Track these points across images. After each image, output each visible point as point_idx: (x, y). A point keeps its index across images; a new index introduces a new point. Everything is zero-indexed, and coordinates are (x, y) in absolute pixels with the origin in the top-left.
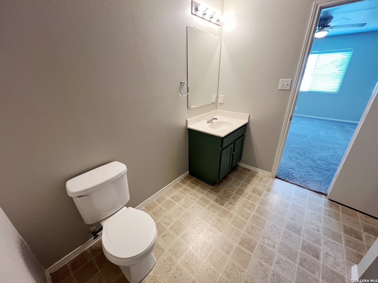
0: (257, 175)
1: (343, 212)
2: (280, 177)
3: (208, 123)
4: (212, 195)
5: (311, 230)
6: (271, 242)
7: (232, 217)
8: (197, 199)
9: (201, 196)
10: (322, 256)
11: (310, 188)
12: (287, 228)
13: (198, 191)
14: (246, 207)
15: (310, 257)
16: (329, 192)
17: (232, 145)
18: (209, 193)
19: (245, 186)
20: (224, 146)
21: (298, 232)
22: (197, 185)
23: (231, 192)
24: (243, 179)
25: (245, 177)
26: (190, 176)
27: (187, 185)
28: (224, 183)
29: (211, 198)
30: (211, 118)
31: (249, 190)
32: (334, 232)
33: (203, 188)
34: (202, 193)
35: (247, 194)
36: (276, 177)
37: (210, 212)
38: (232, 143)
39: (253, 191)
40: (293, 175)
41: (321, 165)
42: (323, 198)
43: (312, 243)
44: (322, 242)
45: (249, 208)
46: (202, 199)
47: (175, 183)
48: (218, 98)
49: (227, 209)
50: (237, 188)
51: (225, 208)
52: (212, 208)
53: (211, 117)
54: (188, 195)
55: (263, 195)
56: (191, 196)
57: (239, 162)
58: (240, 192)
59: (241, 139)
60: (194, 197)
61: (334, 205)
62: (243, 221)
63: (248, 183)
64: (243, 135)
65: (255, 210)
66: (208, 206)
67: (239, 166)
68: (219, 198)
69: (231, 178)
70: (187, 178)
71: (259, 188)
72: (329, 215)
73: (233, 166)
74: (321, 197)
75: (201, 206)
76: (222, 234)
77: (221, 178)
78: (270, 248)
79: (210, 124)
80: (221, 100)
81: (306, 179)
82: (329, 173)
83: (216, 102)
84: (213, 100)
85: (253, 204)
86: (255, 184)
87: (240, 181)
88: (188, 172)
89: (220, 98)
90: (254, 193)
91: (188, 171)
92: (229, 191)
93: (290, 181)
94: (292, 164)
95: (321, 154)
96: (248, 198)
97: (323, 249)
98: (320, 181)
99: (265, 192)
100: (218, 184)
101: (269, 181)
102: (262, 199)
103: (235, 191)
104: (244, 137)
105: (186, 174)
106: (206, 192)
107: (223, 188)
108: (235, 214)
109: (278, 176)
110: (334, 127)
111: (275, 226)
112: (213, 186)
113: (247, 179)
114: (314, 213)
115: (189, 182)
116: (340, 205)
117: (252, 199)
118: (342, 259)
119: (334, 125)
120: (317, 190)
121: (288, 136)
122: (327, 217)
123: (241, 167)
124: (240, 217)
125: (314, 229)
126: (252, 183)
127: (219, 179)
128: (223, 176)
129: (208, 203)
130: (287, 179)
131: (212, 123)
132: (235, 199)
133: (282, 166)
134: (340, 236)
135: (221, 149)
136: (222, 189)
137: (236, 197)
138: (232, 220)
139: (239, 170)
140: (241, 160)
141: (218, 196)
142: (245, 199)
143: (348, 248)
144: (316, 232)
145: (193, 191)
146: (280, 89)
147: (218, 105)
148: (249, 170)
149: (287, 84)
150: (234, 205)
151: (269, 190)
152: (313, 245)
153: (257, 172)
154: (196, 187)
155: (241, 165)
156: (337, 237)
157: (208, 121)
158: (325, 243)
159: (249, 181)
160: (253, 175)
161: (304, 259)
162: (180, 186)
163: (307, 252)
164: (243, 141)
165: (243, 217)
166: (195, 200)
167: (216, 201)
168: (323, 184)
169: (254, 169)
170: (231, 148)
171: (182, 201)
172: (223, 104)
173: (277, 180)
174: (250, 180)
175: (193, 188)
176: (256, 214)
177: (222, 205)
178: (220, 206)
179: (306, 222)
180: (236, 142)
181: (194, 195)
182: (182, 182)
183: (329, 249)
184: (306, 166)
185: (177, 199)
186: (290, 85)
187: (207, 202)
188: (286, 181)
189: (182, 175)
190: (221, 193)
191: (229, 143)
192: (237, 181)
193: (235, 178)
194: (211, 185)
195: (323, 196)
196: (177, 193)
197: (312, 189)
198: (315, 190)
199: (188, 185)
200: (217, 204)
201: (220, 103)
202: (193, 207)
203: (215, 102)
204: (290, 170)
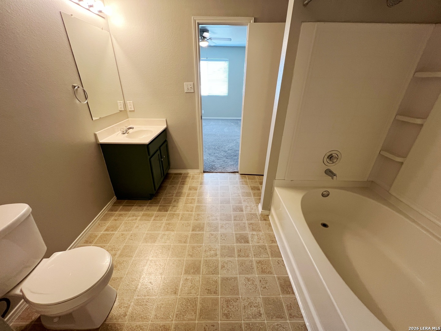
0: (189, 175)
1: (249, 179)
2: (207, 171)
3: (124, 134)
4: (153, 208)
5: (235, 197)
6: (214, 218)
7: (179, 216)
8: (139, 218)
9: (141, 213)
10: (244, 209)
11: (228, 171)
12: (221, 203)
13: (136, 211)
14: (188, 204)
15: (238, 213)
16: (239, 170)
17: (158, 152)
18: (149, 208)
19: (181, 188)
20: (151, 153)
21: (228, 202)
22: (133, 206)
23: (171, 197)
24: (178, 183)
25: (179, 181)
26: (120, 201)
27: (119, 211)
28: (161, 193)
29: (154, 211)
30: (125, 128)
31: (186, 189)
32: (247, 192)
33: (140, 206)
34: (141, 210)
35: (185, 194)
36: (204, 172)
37: (157, 222)
38: (157, 150)
39: (190, 189)
40: (215, 166)
41: (231, 153)
42: (237, 175)
43: (237, 205)
44: (242, 201)
45: (191, 203)
46: (143, 215)
47: (104, 213)
48: (126, 105)
49: (172, 212)
50: (175, 192)
51: (170, 212)
52: (158, 218)
53: (125, 126)
54: (126, 218)
55: (198, 189)
56: (130, 218)
57: (169, 169)
58: (179, 194)
59: (165, 145)
60: (134, 218)
61: (243, 177)
62: (189, 214)
63: (183, 184)
64: (166, 141)
65: (196, 202)
66: (153, 218)
67: (170, 174)
68: (161, 207)
69: (167, 186)
70: (115, 204)
71: (194, 185)
72: (243, 184)
73: (165, 174)
74: (236, 175)
75: (146, 222)
76: (176, 232)
77: (157, 187)
78: (215, 222)
79: (126, 135)
80: (130, 107)
81: (224, 166)
82: (236, 157)
83: (125, 109)
84: (121, 107)
85: (193, 199)
86: (189, 183)
87: (175, 185)
88: (115, 198)
89: (128, 104)
90: (191, 190)
91: (115, 196)
92: (168, 197)
93: (215, 171)
94: (213, 158)
95: (229, 145)
96: (188, 196)
97: (244, 204)
98: (233, 164)
99: (199, 186)
100: (156, 196)
101: (199, 177)
102: (199, 192)
103: (174, 195)
104: (167, 142)
105: (114, 200)
106: (145, 208)
107: (162, 197)
108: (181, 213)
109: (205, 171)
110: (232, 124)
111: (213, 206)
112: (151, 199)
113: (182, 181)
114: (234, 187)
115: (121, 207)
116: (246, 176)
117: (190, 195)
118: (253, 205)
119: (232, 123)
120: (233, 171)
121: (203, 137)
122: (241, 185)
123: (172, 174)
124: (186, 213)
125: (237, 196)
126: (186, 183)
127: (155, 190)
128: (159, 186)
129: (152, 216)
130: (212, 171)
131: (129, 134)
132: (177, 201)
133: (206, 162)
134: (250, 193)
135: (149, 157)
136: (161, 199)
137: (177, 200)
138: (180, 218)
139: (171, 177)
140: (171, 167)
141: (160, 206)
142: (185, 198)
143: (255, 197)
144: (238, 197)
145: (130, 213)
146: (186, 92)
147: (129, 113)
148: (181, 174)
149: (191, 88)
150: (177, 207)
151: (201, 184)
152: (238, 205)
153: (188, 174)
154: (131, 208)
155: (171, 171)
156: (248, 195)
157: (123, 132)
158: (244, 201)
159: (183, 183)
160: (185, 176)
161: (235, 216)
162: (112, 215)
163: (236, 211)
164: (167, 146)
165: (189, 211)
166: (136, 219)
167: (160, 210)
168: (235, 165)
169: (186, 171)
170: (159, 155)
171: (122, 227)
172: (134, 111)
173: (205, 174)
174: (184, 181)
175: (129, 210)
176: (198, 205)
177: (167, 211)
178: (166, 213)
179: (232, 194)
180: (162, 148)
181: (133, 216)
182: (111, 210)
183: (246, 203)
184: (222, 157)
185: (115, 228)
186: (193, 88)
187: (150, 216)
188: (212, 172)
189: (109, 203)
190: (162, 202)
191: (155, 150)
192: (173, 186)
193: (170, 184)
194: (149, 200)
195: (237, 173)
196: (110, 223)
197: (229, 171)
198: (231, 171)
199: (121, 210)
200: (162, 213)
201: (130, 111)
202: (138, 227)
203: (123, 109)
204: (212, 163)
